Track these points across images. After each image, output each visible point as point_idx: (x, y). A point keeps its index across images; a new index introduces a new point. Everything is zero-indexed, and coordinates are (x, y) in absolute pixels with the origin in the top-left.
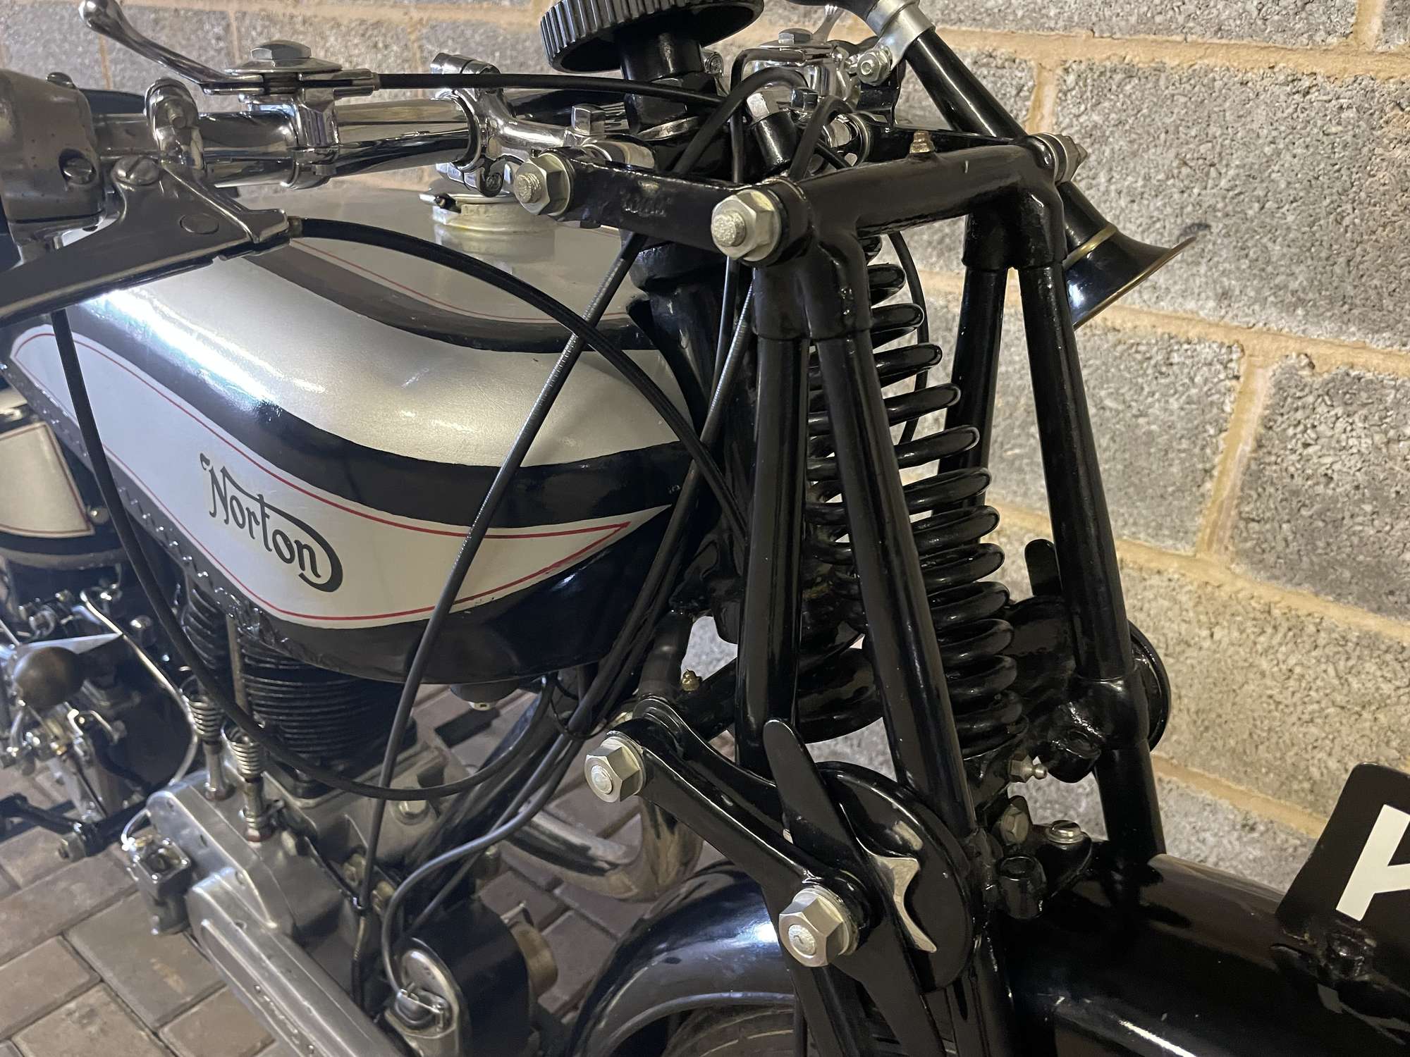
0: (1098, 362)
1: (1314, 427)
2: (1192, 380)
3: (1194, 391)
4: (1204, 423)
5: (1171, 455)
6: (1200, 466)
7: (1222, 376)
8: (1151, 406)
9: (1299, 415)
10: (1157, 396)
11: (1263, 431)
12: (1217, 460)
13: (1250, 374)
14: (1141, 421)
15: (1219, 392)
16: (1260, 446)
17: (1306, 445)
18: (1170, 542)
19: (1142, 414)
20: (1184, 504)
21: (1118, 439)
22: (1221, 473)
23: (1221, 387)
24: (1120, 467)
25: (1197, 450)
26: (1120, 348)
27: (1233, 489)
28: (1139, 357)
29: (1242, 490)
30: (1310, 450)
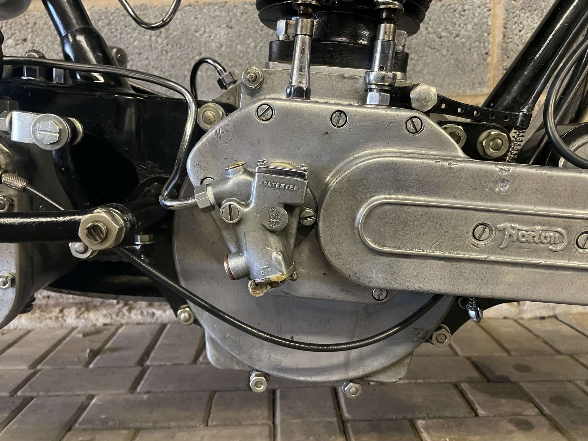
0: (436, 16)
1: (521, 23)
2: (474, 15)
3: (476, 20)
4: (482, 32)
5: (472, 50)
6: (484, 52)
7: (485, 10)
8: (460, 31)
9: (516, 19)
10: (462, 25)
11: (504, 29)
12: (490, 47)
13: (494, 7)
14: (457, 39)
15: (485, 18)
16: (504, 36)
17: (520, 31)
18: (479, 90)
19: (457, 36)
20: (481, 70)
21: (450, 49)
22: (493, 52)
23: (486, 15)
24: (453, 62)
25: (482, 45)
26: (443, 8)
27: (498, 58)
28: (452, 10)
29: (502, 57)
30: (522, 32)
